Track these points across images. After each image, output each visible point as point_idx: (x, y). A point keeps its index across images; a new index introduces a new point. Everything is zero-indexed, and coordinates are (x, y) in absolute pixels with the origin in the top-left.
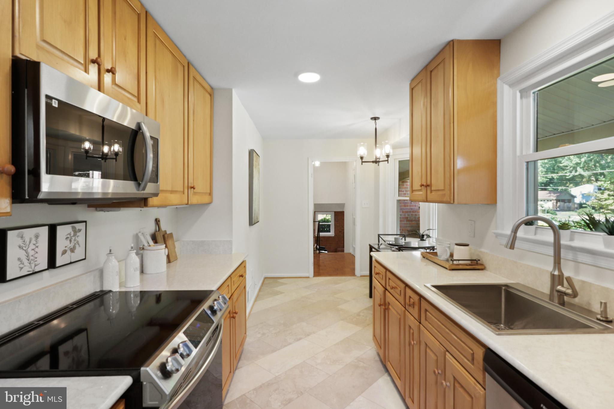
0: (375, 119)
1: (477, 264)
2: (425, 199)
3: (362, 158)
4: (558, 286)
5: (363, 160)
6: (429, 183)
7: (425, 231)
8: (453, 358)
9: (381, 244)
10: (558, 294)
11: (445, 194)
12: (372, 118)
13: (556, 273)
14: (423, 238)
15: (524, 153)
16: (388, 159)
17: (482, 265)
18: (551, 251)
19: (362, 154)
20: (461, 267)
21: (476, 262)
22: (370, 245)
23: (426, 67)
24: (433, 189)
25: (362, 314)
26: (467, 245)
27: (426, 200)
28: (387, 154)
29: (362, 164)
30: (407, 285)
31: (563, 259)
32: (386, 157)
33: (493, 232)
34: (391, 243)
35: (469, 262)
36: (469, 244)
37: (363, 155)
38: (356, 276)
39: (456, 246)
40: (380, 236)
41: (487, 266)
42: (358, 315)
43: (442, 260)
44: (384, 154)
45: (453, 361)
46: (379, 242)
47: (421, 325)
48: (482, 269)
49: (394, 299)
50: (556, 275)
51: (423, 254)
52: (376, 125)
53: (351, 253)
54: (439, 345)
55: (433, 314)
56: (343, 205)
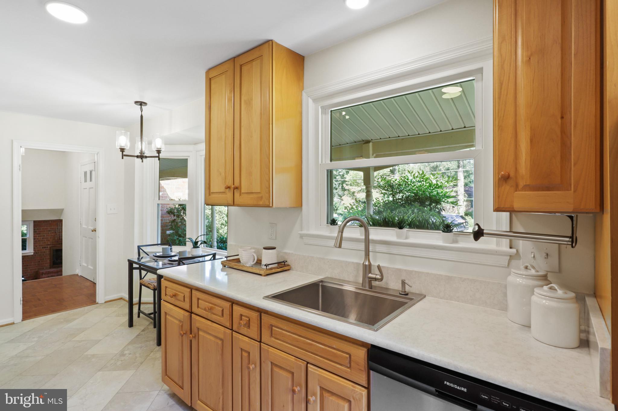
0: (141, 104)
1: (285, 265)
2: (231, 202)
3: (122, 150)
4: (369, 274)
5: (124, 153)
6: (237, 184)
7: (198, 237)
8: (319, 368)
9: (142, 258)
10: (368, 280)
11: (262, 197)
12: (136, 102)
13: (367, 263)
14: (197, 245)
15: (324, 162)
16: (159, 155)
17: (288, 265)
18: (362, 246)
19: (123, 145)
20: (273, 271)
21: (284, 263)
22: (129, 260)
23: (234, 59)
24: (243, 191)
25: (126, 352)
26: (274, 248)
27: (232, 204)
28: (158, 148)
29: (123, 158)
30: (233, 302)
31: (371, 251)
32: (156, 152)
33: (299, 234)
34: (158, 254)
35: (276, 265)
36: (276, 247)
37: (124, 147)
38: (97, 303)
39: (264, 250)
40: (141, 248)
41: (293, 266)
42: (122, 354)
43: (248, 267)
44: (154, 149)
45: (320, 372)
46: (139, 255)
47: (262, 344)
48: (289, 270)
49: (209, 323)
50: (367, 265)
51: (223, 263)
52: (142, 111)
53: (77, 275)
54: (295, 360)
55: (285, 328)
56: (61, 211)
